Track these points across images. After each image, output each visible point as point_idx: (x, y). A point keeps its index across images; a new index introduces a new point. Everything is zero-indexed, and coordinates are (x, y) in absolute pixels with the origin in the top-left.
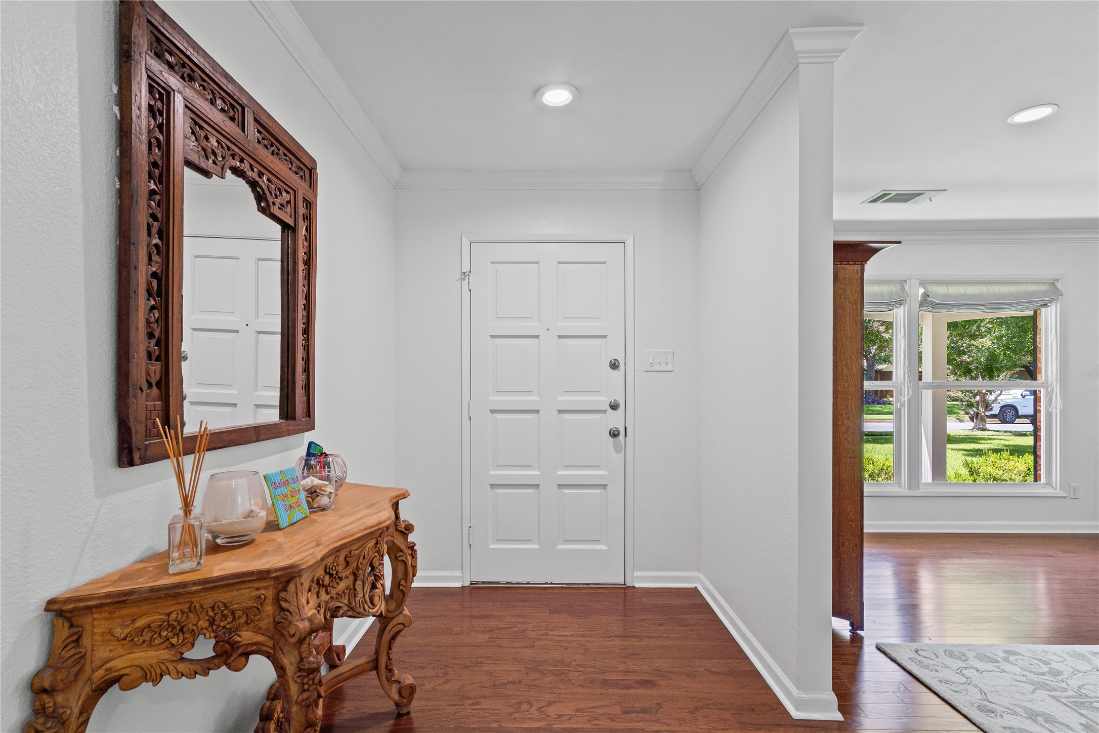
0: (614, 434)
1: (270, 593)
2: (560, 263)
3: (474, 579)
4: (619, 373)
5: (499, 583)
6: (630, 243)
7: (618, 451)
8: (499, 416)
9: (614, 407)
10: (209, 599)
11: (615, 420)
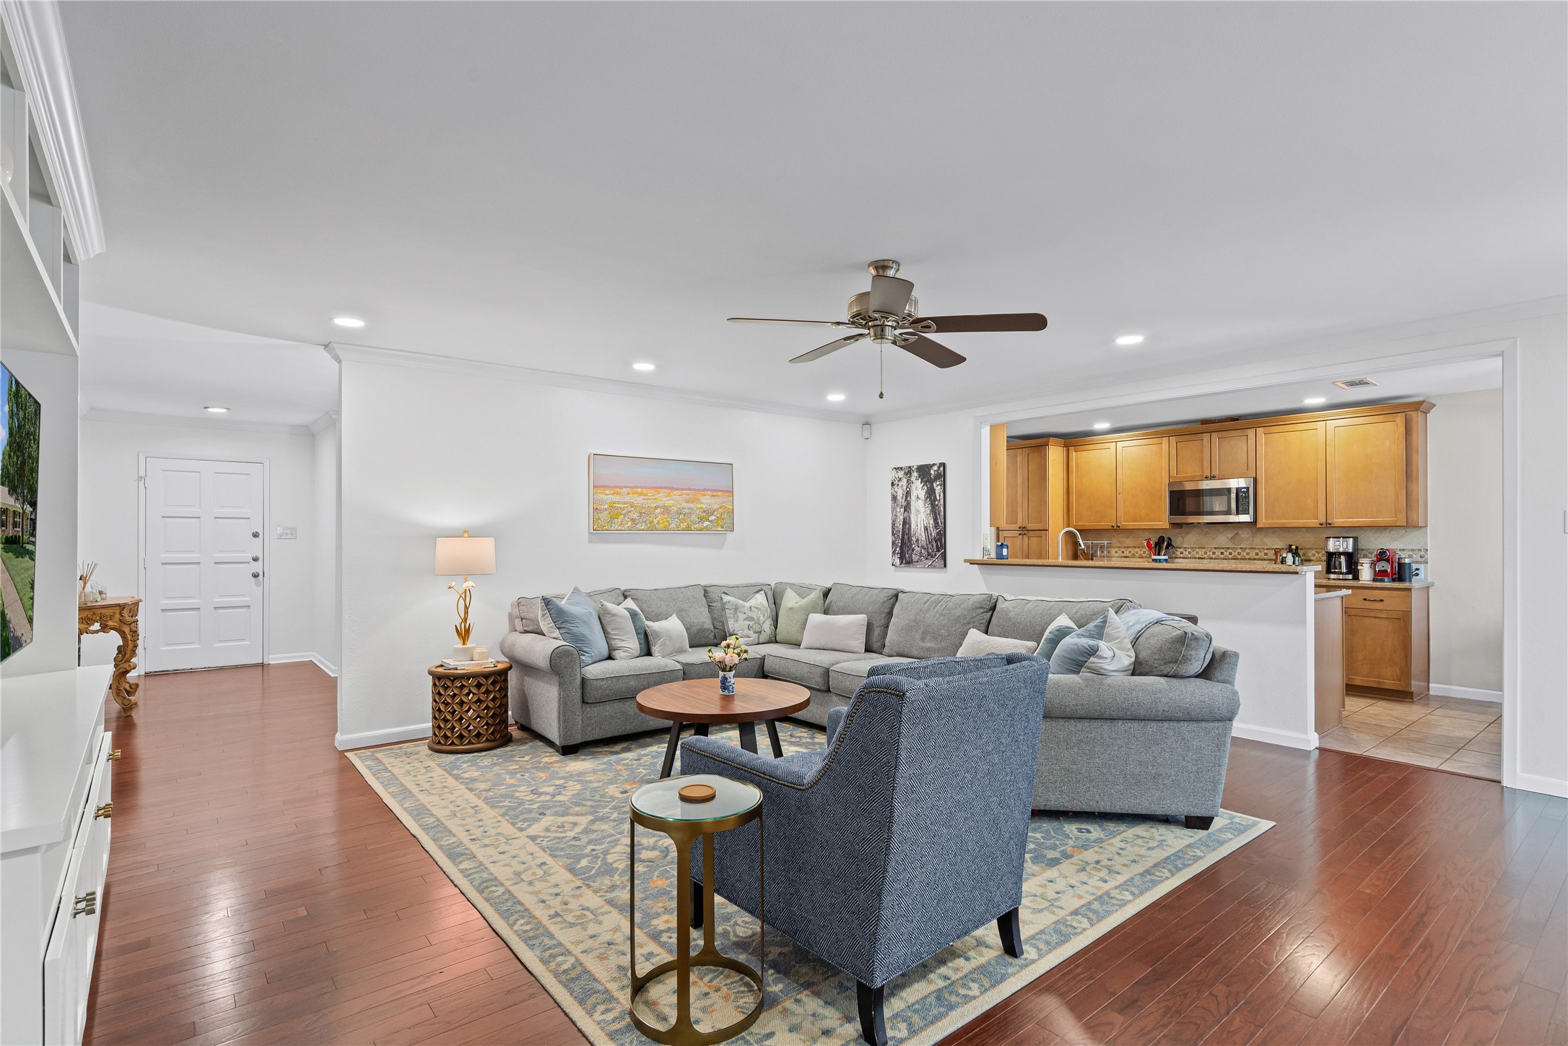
0: (255, 576)
1: (118, 612)
2: (216, 473)
3: (148, 670)
4: (259, 540)
5: (168, 671)
6: (267, 464)
7: (258, 584)
8: (168, 567)
9: (255, 559)
10: (100, 611)
11: (257, 567)
